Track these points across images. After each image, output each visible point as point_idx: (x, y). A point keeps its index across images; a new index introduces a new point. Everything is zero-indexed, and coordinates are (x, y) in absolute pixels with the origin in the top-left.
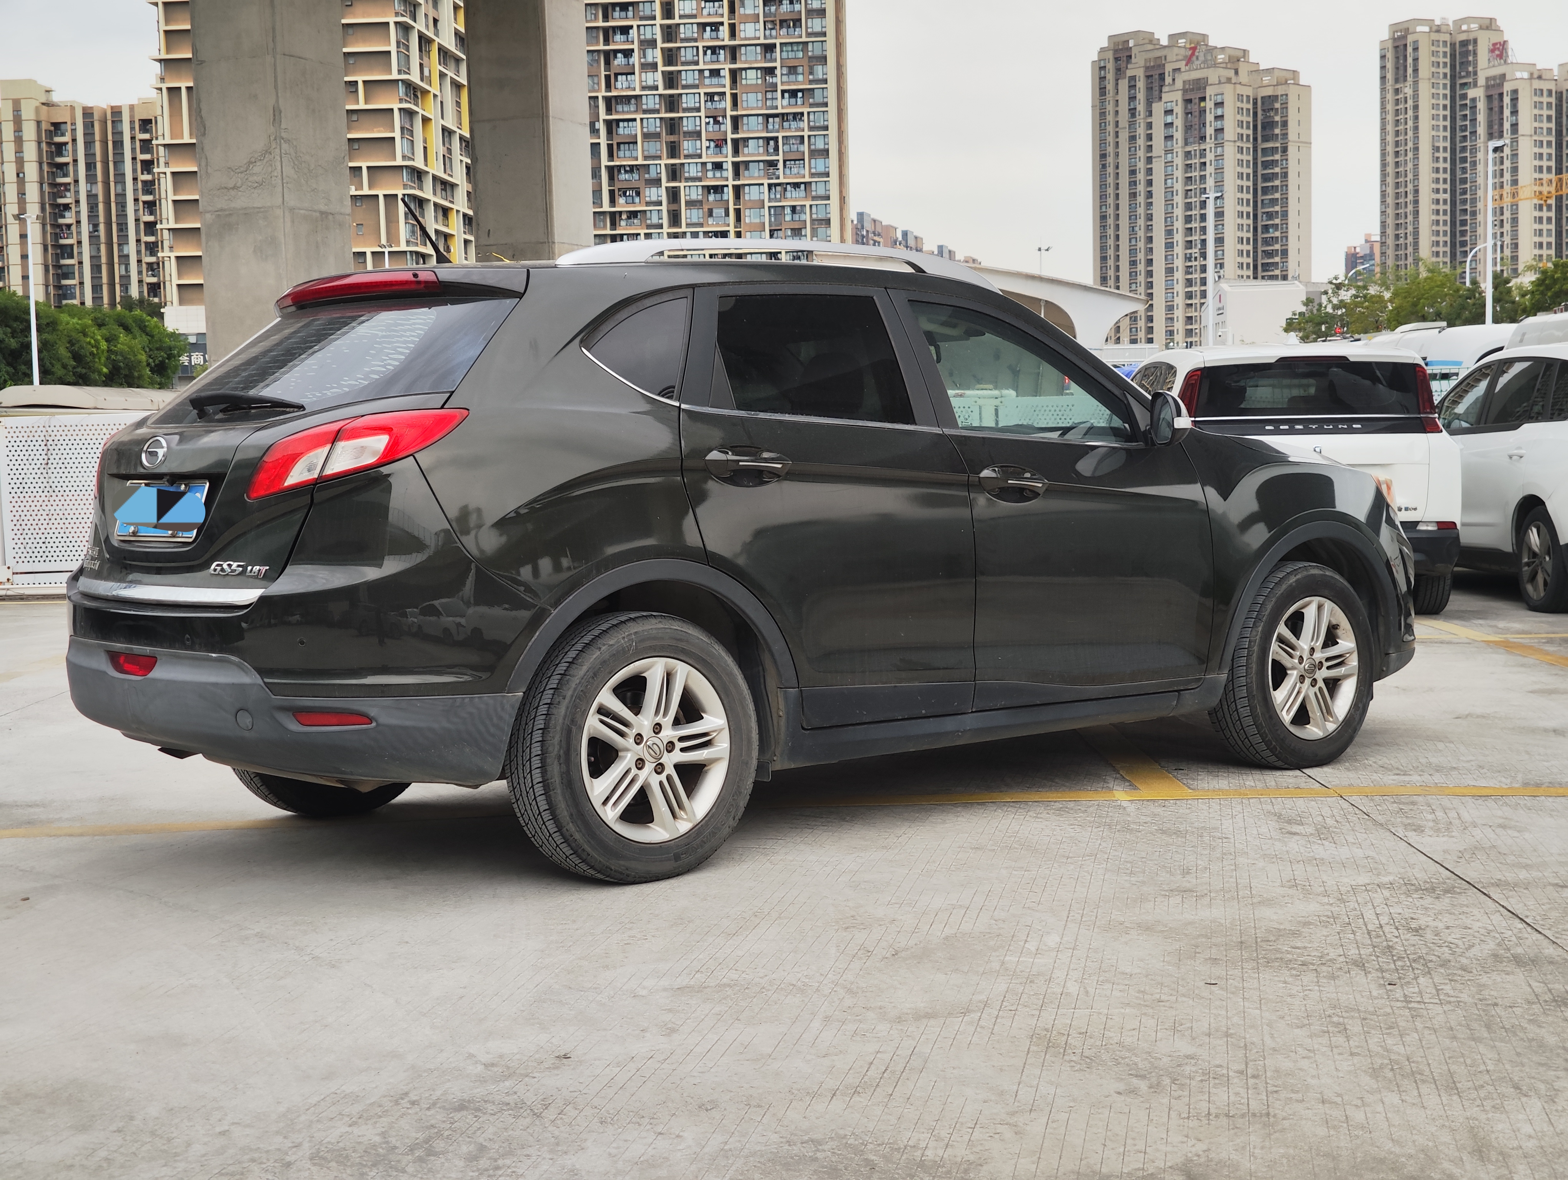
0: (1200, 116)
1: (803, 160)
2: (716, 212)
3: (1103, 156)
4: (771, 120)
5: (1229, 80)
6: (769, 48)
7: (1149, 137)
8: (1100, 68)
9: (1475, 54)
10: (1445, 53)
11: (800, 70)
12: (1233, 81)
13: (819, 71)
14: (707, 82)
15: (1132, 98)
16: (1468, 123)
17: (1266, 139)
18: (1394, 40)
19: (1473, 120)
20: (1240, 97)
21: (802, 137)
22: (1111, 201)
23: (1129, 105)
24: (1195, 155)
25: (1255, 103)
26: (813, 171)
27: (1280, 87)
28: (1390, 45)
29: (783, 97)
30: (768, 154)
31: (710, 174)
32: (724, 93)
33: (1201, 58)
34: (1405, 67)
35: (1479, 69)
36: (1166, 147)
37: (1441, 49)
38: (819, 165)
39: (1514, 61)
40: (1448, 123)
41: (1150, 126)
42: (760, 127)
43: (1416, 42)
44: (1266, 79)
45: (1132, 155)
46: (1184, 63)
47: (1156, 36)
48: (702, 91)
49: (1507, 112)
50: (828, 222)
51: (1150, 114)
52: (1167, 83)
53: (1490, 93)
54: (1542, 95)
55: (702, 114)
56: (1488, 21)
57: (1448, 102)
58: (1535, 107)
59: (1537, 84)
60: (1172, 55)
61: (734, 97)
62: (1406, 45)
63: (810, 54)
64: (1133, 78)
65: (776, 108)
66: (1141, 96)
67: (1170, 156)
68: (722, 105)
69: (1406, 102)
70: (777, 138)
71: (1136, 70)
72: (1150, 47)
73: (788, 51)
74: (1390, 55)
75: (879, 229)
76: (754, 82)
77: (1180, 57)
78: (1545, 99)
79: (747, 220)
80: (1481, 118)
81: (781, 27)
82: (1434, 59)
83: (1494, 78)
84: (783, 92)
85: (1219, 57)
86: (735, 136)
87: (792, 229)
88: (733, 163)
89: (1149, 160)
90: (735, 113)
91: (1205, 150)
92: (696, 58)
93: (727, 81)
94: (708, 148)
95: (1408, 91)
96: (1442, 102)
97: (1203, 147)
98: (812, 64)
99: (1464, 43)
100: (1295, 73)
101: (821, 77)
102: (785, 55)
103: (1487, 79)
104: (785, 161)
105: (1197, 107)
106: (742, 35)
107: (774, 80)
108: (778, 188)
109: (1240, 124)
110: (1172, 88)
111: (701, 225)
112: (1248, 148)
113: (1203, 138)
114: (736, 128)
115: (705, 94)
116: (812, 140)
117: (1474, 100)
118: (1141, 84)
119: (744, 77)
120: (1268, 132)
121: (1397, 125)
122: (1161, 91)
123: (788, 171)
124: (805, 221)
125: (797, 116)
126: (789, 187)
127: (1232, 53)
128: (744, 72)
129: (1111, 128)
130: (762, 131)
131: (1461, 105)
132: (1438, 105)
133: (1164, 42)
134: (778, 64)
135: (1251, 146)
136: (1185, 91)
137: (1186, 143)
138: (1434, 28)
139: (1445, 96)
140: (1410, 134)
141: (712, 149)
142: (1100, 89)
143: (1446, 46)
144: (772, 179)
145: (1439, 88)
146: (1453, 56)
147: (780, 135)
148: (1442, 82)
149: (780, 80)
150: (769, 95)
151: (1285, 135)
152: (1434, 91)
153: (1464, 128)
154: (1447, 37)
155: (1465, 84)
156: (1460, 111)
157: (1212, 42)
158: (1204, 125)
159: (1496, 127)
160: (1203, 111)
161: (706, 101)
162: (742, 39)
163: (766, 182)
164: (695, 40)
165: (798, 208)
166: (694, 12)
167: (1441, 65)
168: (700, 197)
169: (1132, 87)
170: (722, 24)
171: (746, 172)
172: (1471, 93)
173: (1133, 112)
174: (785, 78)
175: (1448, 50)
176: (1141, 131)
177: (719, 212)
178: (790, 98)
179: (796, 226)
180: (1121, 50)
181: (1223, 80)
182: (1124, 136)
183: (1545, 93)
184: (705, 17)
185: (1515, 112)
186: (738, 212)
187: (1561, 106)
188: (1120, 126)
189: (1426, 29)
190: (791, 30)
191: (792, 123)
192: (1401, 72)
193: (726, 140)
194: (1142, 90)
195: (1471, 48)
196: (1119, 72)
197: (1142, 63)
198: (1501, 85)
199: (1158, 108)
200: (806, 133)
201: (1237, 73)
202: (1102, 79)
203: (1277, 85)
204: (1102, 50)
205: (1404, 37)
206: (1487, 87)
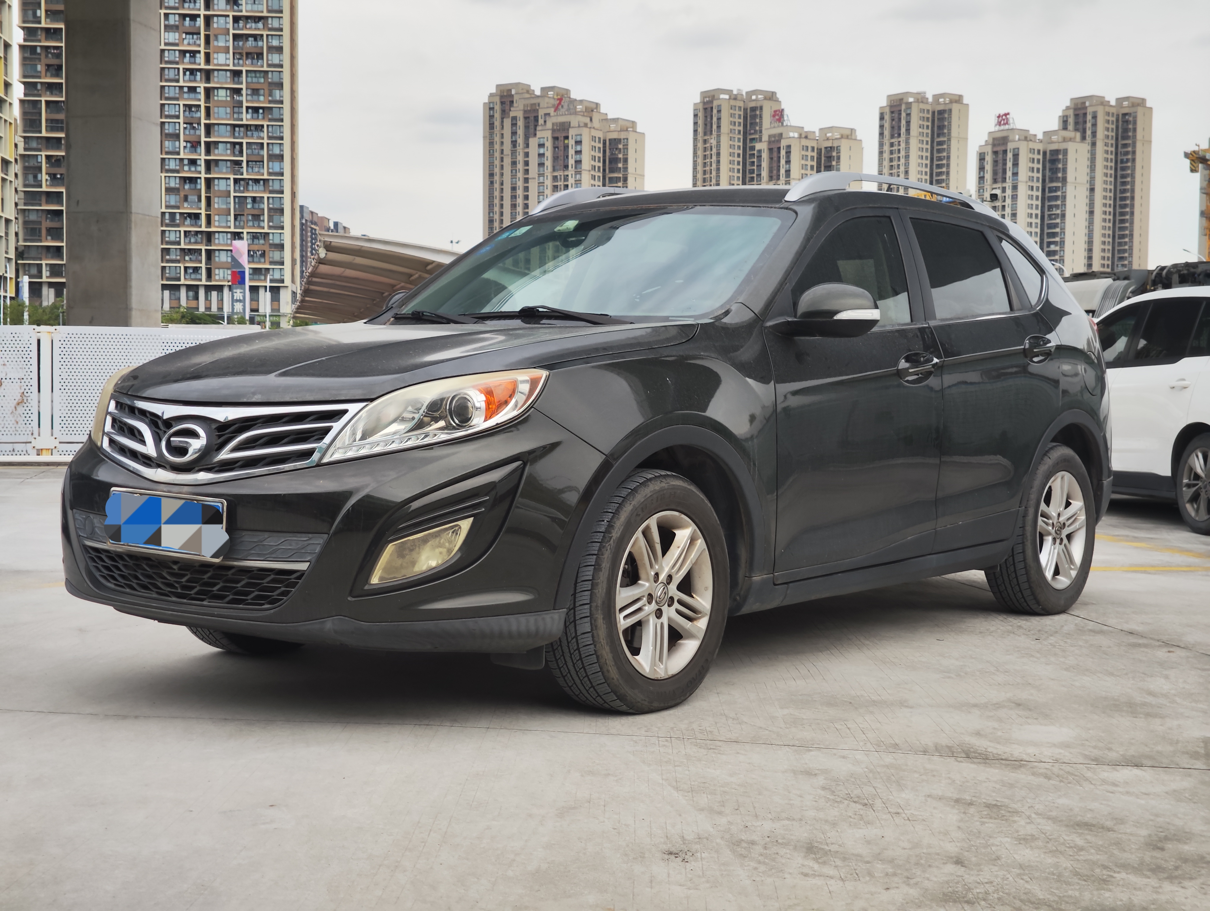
0: (565, 150)
1: (263, 162)
2: (190, 198)
3: (491, 175)
4: (237, 129)
5: (586, 125)
6: (237, 74)
7: (527, 163)
8: (490, 108)
9: (761, 117)
10: (740, 115)
11: (262, 92)
12: (589, 126)
13: (277, 94)
14: (186, 96)
15: (514, 133)
16: (755, 168)
17: (612, 171)
18: (704, 103)
19: (759, 166)
20: (594, 138)
21: (262, 144)
22: (497, 209)
23: (512, 138)
24: (561, 179)
25: (604, 143)
26: (271, 171)
27: (622, 133)
28: (701, 107)
29: (247, 112)
30: (235, 155)
31: (186, 168)
32: (199, 106)
33: (566, 107)
34: (712, 124)
35: (763, 129)
36: (539, 171)
37: (737, 112)
38: (276, 166)
39: (789, 124)
40: (741, 167)
41: (527, 155)
42: (228, 134)
43: (719, 106)
44: (613, 126)
45: (514, 176)
46: (553, 110)
47: (532, 88)
48: (181, 103)
49: (783, 162)
50: (281, 211)
51: (527, 146)
52: (540, 124)
53: (771, 147)
54: (807, 150)
55: (181, 120)
56: (771, 94)
57: (741, 152)
58: (803, 159)
59: (804, 142)
60: (544, 103)
61: (208, 109)
62: (712, 108)
63: (270, 80)
64: (514, 118)
65: (242, 120)
66: (521, 132)
67: (541, 178)
68: (198, 115)
69: (711, 150)
70: (242, 143)
71: (517, 111)
72: (527, 96)
73: (252, 77)
74: (701, 114)
75: (315, 219)
76: (224, 99)
77: (550, 105)
78: (810, 154)
79: (216, 206)
80: (765, 164)
81: (247, 58)
82: (732, 119)
83: (774, 136)
84: (248, 108)
85: (578, 107)
86: (208, 140)
87: (253, 215)
88: (206, 160)
89: (526, 180)
90: (208, 122)
91: (568, 176)
92: (177, 77)
93: (202, 96)
94: (185, 147)
95: (713, 142)
96: (737, 151)
97: (566, 173)
98: (271, 88)
99: (753, 109)
100: (634, 123)
101: (278, 98)
102: (249, 80)
103: (770, 136)
104: (248, 162)
105: (562, 143)
106: (215, 62)
107: (241, 98)
108: (242, 183)
109: (594, 158)
110: (544, 128)
111: (178, 208)
112: (599, 177)
113: (566, 167)
114: (208, 133)
115: (184, 105)
116: (271, 147)
117: (760, 151)
118: (521, 123)
119: (216, 93)
120: (613, 165)
121: (704, 166)
122: (535, 130)
123: (250, 170)
124: (263, 209)
125: (259, 128)
126: (250, 182)
127: (588, 105)
128: (216, 91)
129: (497, 154)
130: (230, 137)
131: (750, 155)
132: (734, 153)
133: (538, 92)
134: (244, 86)
135: (601, 175)
136: (553, 131)
137: (554, 170)
138: (733, 97)
139: (739, 147)
140: (714, 173)
141: (188, 149)
142: (490, 124)
143: (741, 110)
144: (237, 175)
145: (734, 141)
146: (745, 118)
147: (244, 141)
148: (737, 136)
149: (245, 100)
150: (236, 110)
151: (626, 169)
152: (731, 143)
153: (752, 172)
154: (741, 104)
155: (753, 139)
156: (750, 158)
157: (573, 96)
158: (567, 157)
159: (775, 172)
160: (566, 147)
161: (184, 111)
162: (216, 65)
163: (232, 177)
164: (177, 63)
165: (258, 199)
166: (177, 41)
167: (737, 124)
168: (177, 186)
169: (514, 125)
170: (199, 52)
171: (216, 169)
172: (758, 146)
173: (514, 143)
174: (249, 98)
175: (742, 113)
176: (520, 158)
177: (193, 198)
178: (253, 113)
179: (256, 212)
180: (506, 96)
181: (582, 125)
182: (507, 161)
183: (810, 149)
184: (185, 46)
185: (788, 162)
186: (208, 199)
187: (821, 159)
188: (505, 153)
189: (727, 97)
190: (255, 61)
191: (254, 133)
192: (708, 127)
193: (200, 143)
194: (521, 128)
195: (758, 113)
196: (504, 113)
197: (521, 107)
198: (779, 141)
199: (533, 142)
200: (265, 141)
201: (591, 120)
202: (491, 117)
203: (621, 131)
204: (491, 95)
205: (711, 102)
206: (770, 142)
